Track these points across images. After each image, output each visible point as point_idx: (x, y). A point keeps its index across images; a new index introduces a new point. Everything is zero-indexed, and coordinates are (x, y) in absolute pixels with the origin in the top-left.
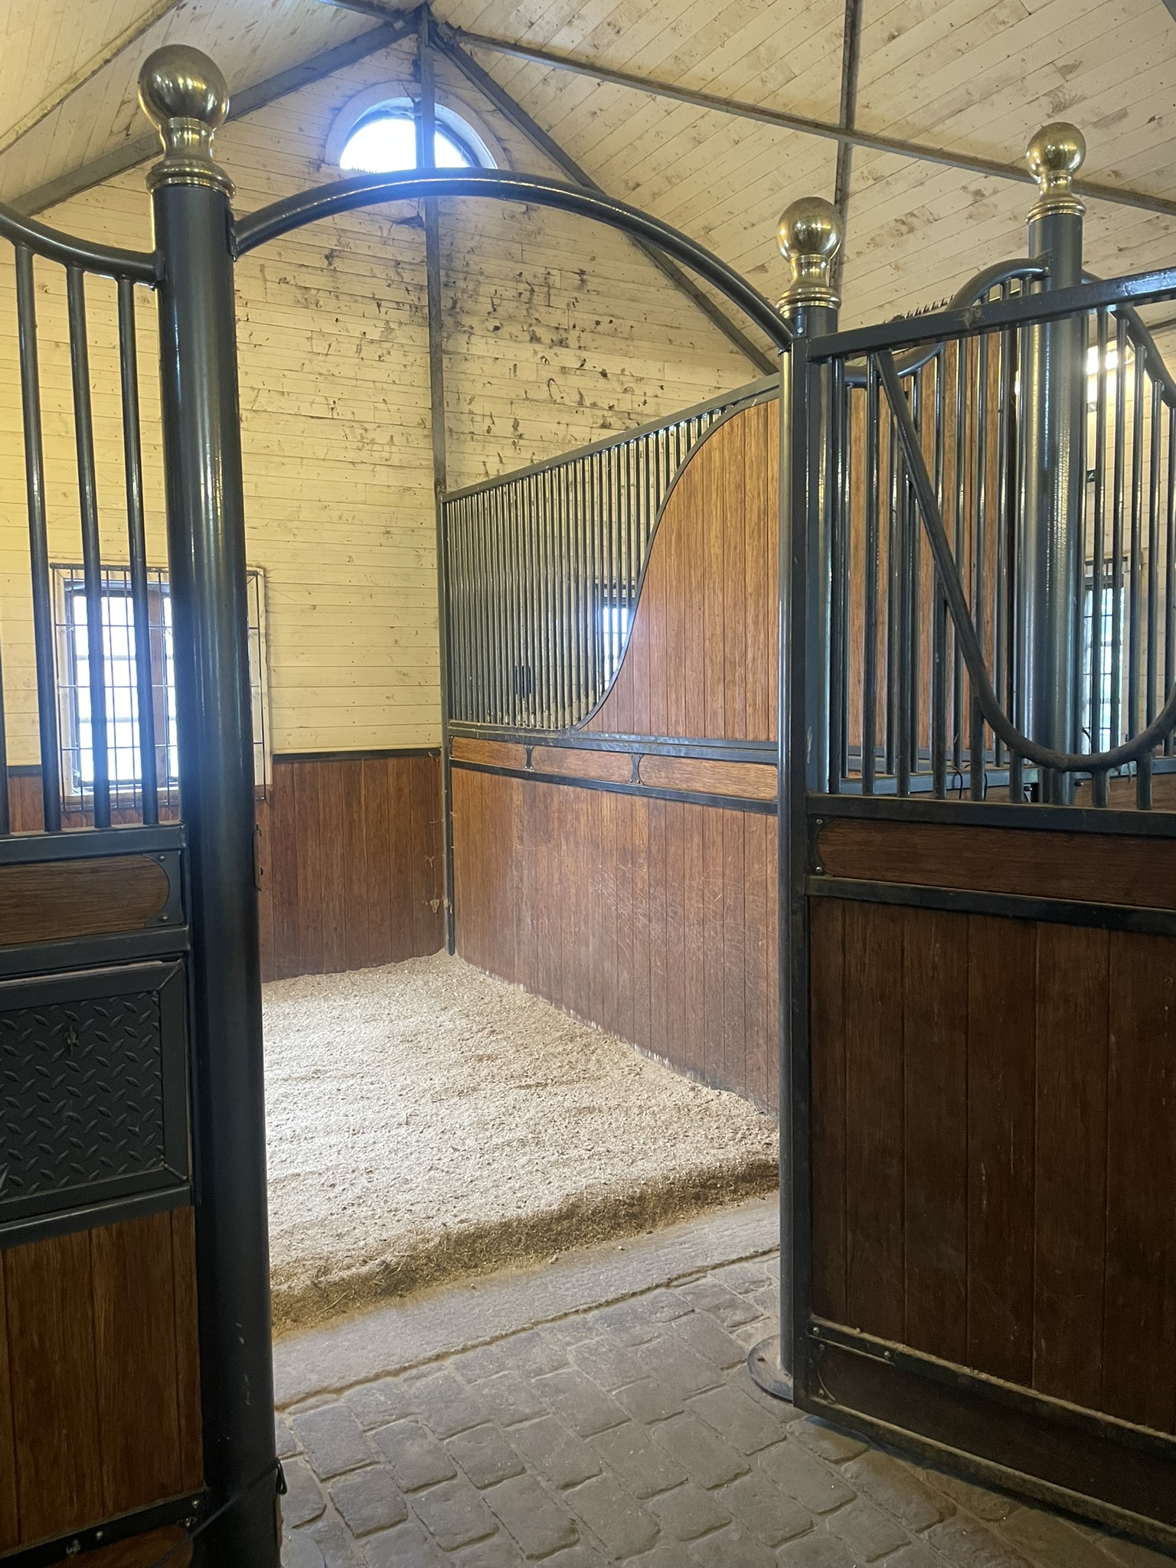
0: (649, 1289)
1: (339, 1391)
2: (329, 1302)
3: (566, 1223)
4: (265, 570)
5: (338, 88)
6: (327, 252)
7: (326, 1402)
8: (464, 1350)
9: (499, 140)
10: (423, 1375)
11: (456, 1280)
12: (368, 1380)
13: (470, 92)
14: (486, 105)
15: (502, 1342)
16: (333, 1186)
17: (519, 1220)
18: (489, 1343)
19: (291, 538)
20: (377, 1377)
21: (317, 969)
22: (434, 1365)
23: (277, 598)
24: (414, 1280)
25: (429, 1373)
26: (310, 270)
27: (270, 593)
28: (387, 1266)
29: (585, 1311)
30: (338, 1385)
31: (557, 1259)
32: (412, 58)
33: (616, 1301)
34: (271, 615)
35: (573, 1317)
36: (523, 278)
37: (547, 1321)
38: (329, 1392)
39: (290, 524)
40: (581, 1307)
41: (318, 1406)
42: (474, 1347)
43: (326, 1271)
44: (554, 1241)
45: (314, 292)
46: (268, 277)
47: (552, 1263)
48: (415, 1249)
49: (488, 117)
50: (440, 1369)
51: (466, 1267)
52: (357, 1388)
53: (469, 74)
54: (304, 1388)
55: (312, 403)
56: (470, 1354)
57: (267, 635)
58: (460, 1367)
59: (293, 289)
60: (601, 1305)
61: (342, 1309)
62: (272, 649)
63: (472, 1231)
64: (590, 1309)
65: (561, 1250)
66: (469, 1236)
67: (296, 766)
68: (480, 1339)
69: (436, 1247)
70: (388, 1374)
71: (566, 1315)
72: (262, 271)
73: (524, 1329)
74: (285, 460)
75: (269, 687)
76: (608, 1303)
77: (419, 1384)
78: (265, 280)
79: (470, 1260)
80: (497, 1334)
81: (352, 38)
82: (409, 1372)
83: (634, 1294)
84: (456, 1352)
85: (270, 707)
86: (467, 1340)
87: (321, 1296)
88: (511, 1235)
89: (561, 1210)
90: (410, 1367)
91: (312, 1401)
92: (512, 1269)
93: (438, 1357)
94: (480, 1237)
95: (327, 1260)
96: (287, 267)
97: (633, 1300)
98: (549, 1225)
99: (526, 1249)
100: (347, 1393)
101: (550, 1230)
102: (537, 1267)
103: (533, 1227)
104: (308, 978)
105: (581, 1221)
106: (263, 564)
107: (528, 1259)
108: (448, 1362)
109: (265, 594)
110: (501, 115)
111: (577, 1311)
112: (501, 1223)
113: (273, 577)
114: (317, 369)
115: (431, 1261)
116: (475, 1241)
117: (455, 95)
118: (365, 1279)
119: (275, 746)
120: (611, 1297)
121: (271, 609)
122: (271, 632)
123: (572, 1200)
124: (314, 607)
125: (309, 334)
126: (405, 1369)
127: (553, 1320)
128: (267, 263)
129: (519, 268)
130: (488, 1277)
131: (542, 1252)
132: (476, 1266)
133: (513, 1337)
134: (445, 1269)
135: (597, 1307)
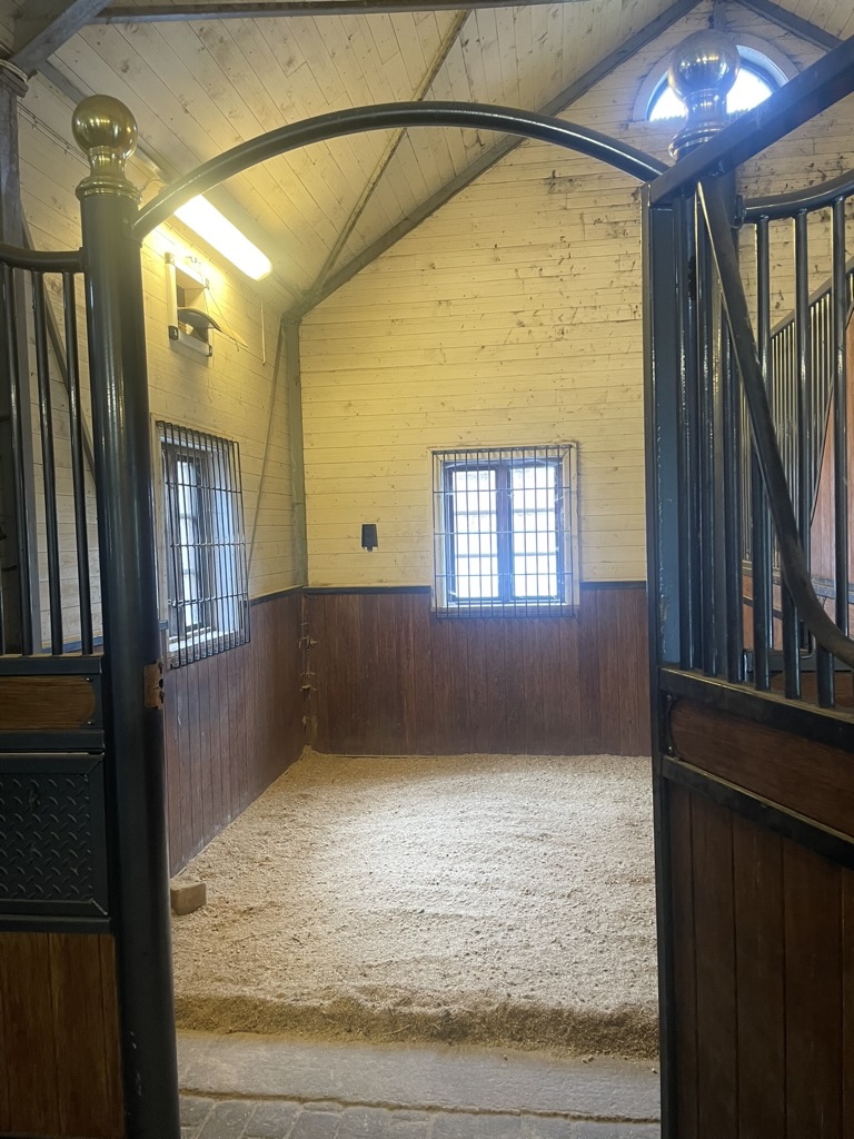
0: (645, 1121)
1: (346, 1104)
2: (394, 1028)
3: (613, 1029)
4: (577, 443)
5: (645, 59)
6: (633, 190)
7: (331, 1110)
8: (453, 1111)
9: (790, 57)
10: (409, 1120)
11: (498, 1046)
12: (370, 1105)
13: (762, 26)
14: (776, 31)
15: (486, 1117)
16: (478, 932)
17: (571, 1013)
18: (476, 1113)
19: (598, 417)
20: (378, 1105)
21: (615, 751)
22: (423, 1113)
23: (587, 464)
24: (465, 1034)
25: (414, 1119)
26: (619, 208)
27: (582, 461)
28: (448, 1014)
29: (574, 1118)
30: (349, 1100)
31: (591, 1060)
32: (708, 16)
33: (609, 1119)
34: (582, 478)
35: (560, 1120)
36: (815, 167)
37: (535, 1114)
38: (340, 1102)
39: (599, 407)
40: (572, 1113)
41: (325, 1110)
42: (463, 1111)
43: (407, 1002)
44: (597, 1042)
45: (622, 224)
46: (586, 222)
47: (585, 1062)
48: (476, 1008)
49: (780, 42)
50: (424, 1119)
51: (513, 1038)
52: (360, 1108)
53: (759, 11)
54: (327, 1091)
55: (618, 310)
56: (456, 1116)
57: (578, 492)
58: (440, 1125)
59: (605, 226)
60: (591, 1118)
61: (400, 1037)
62: (582, 503)
63: (527, 1008)
64: (580, 1118)
65: (601, 1052)
66: (523, 1012)
67: (599, 591)
68: (472, 1107)
69: (493, 1012)
70: (386, 1105)
71: (555, 1115)
72: (581, 218)
73: (511, 1113)
74: (596, 358)
75: (579, 531)
76: (599, 1119)
77: (402, 1124)
78: (584, 224)
79: (518, 1033)
80: (487, 1108)
81: (656, 16)
82: (402, 1111)
83: (628, 1120)
84: (446, 1110)
85: (580, 547)
86: (462, 1103)
87: (391, 1022)
88: (559, 1023)
89: (612, 1015)
90: (406, 1108)
91: (325, 1104)
92: (548, 1054)
93: (430, 1108)
94: (533, 1016)
95: (413, 994)
96: (601, 210)
97: (625, 1125)
98: (597, 1025)
99: (569, 1041)
100: (351, 1108)
101: (595, 1030)
102: (569, 1060)
103: (581, 1023)
104: (606, 757)
105: (628, 1032)
106: (578, 439)
107: (567, 1050)
108: (435, 1116)
109: (578, 461)
110: (793, 36)
111: (566, 1116)
112: (553, 1010)
113: (585, 448)
114: (623, 284)
115: (484, 1021)
116: (526, 1018)
117: (750, 33)
118: (428, 1020)
119: (584, 576)
120: (604, 1114)
121: (582, 472)
122: (582, 489)
123: (627, 1009)
124: (616, 468)
125: (617, 258)
126: (400, 1107)
127: (541, 1114)
128: (585, 211)
129: (809, 160)
130: (526, 1053)
131: (583, 1048)
132: (520, 1040)
133: (498, 1116)
134: (493, 1034)
135: (587, 1119)
